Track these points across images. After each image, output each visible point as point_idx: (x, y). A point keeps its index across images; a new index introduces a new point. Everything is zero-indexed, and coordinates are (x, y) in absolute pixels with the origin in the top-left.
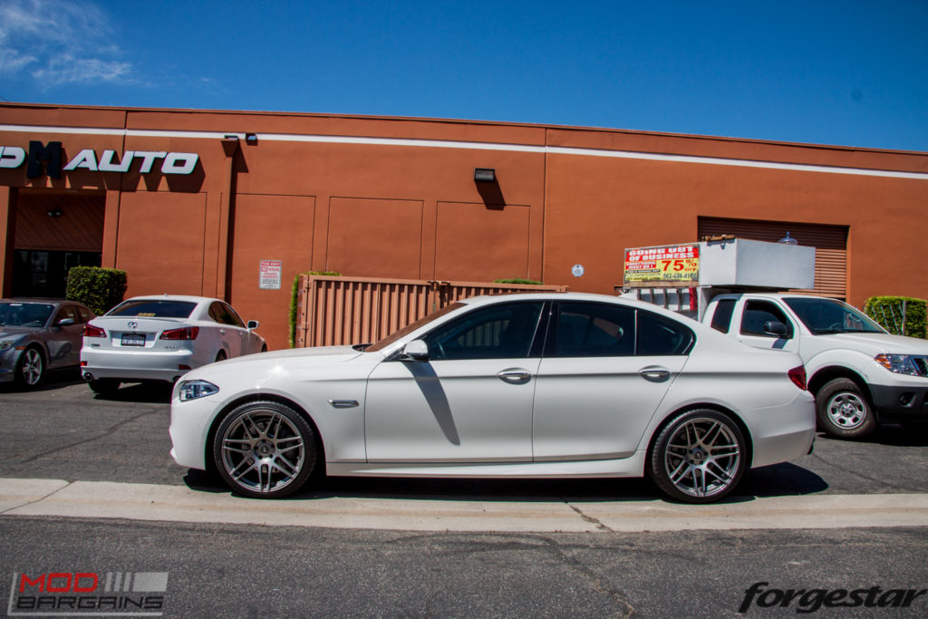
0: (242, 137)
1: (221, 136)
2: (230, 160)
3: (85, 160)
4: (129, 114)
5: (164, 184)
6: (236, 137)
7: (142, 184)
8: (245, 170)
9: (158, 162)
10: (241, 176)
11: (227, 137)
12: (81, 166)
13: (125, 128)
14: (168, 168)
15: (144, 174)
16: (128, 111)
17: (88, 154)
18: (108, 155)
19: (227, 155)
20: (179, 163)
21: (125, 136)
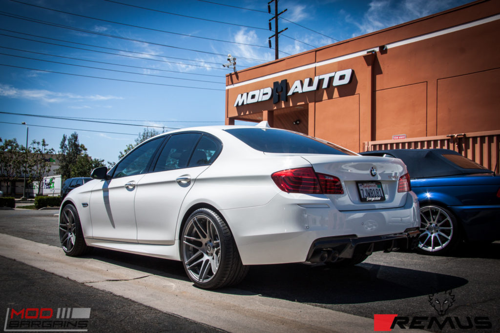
0: (377, 50)
1: (364, 53)
2: (370, 68)
3: (296, 87)
4: (317, 52)
5: (336, 93)
6: (373, 51)
7: (325, 96)
8: (380, 72)
9: (331, 79)
10: (378, 77)
11: (368, 52)
12: (295, 91)
13: (315, 62)
14: (336, 82)
15: (325, 89)
16: (316, 51)
17: (298, 83)
18: (307, 81)
19: (368, 65)
20: (342, 77)
21: (315, 67)
